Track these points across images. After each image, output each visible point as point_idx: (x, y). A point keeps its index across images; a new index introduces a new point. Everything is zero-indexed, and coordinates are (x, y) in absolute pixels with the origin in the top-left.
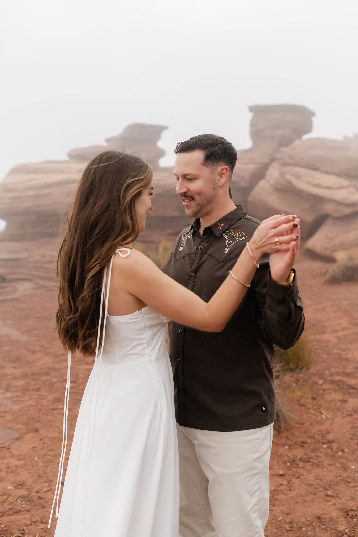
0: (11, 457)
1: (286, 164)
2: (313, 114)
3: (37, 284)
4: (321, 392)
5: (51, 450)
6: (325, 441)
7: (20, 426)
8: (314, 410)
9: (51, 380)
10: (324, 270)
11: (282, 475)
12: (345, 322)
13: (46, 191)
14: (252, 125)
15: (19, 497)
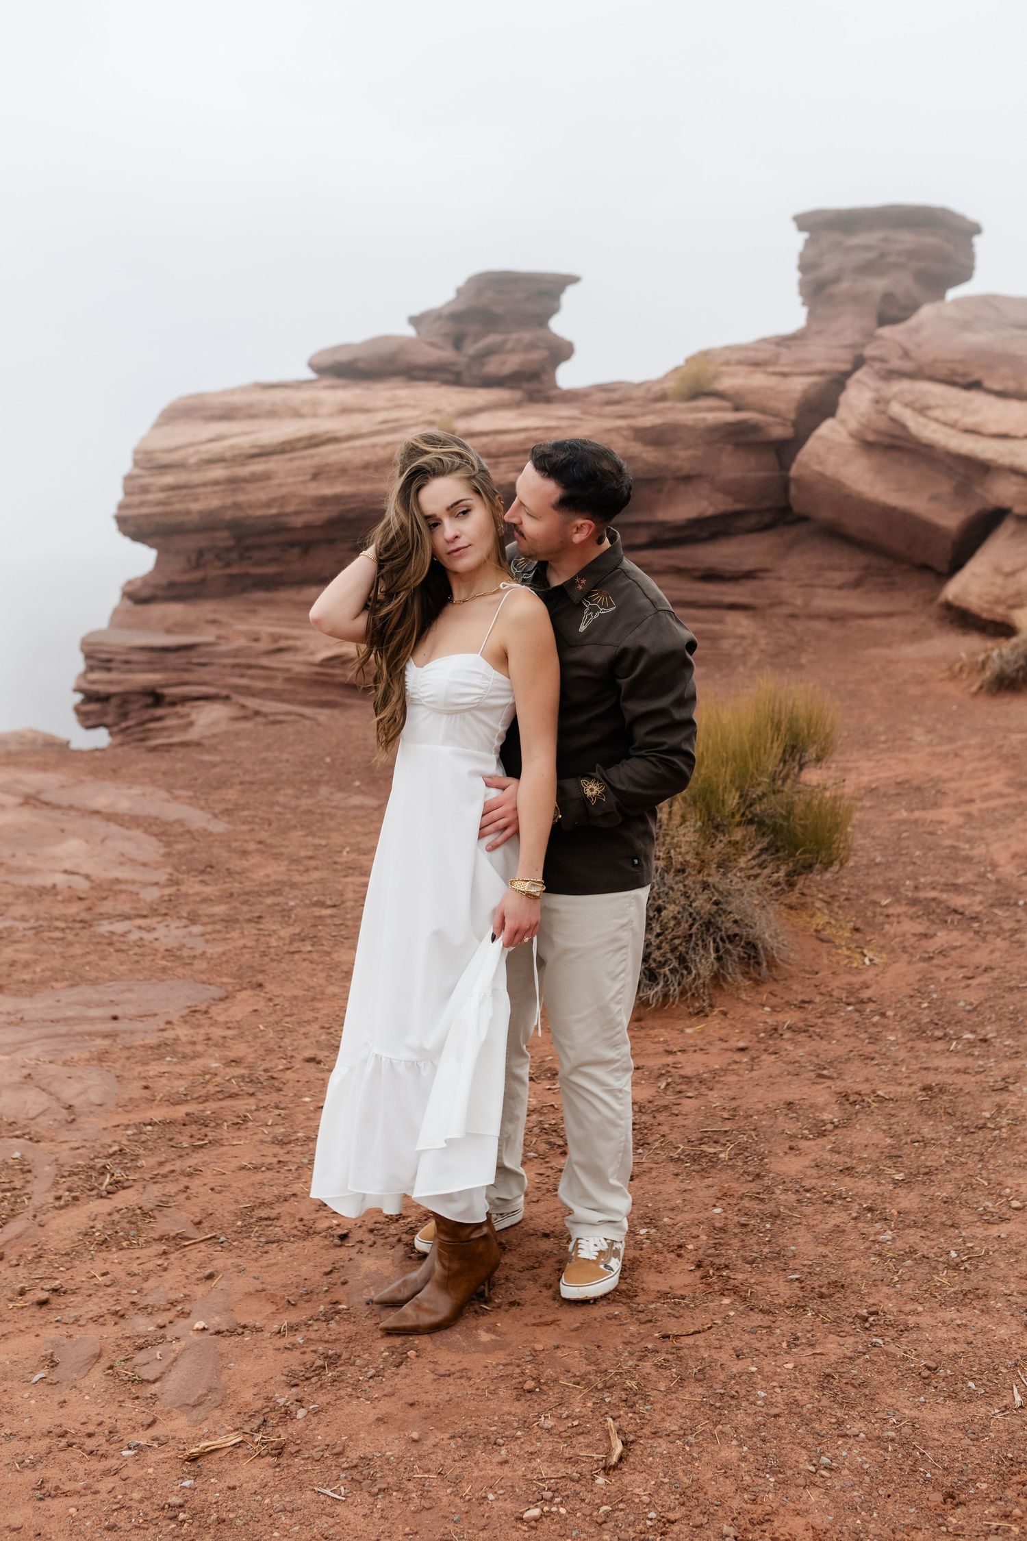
0: (212, 1025)
1: (891, 375)
2: (976, 229)
3: (243, 707)
4: (880, 919)
5: (290, 1015)
6: (852, 1000)
7: (225, 980)
8: (849, 949)
9: (287, 904)
10: (981, 657)
11: (742, 1050)
12: (997, 782)
13: (257, 467)
14: (806, 266)
15: (234, 1077)
